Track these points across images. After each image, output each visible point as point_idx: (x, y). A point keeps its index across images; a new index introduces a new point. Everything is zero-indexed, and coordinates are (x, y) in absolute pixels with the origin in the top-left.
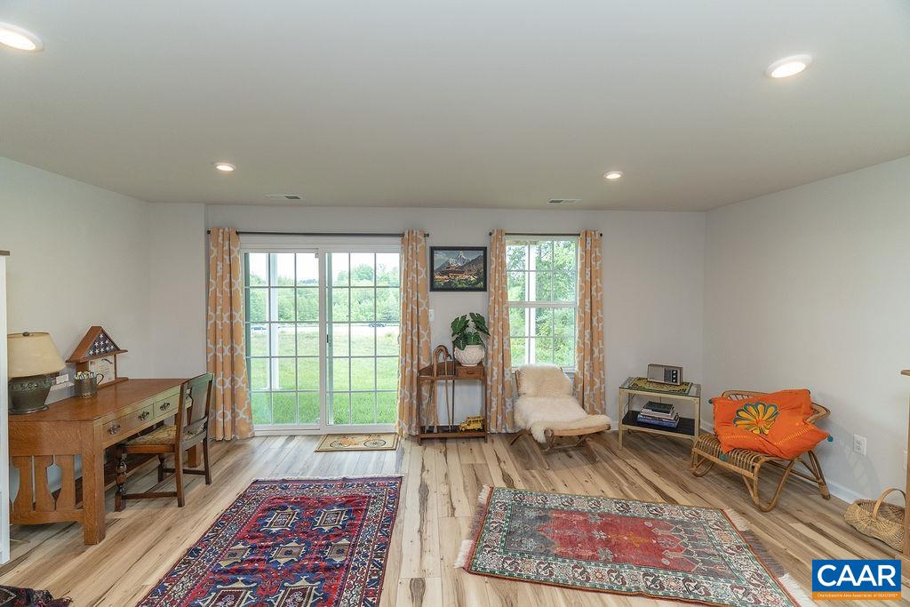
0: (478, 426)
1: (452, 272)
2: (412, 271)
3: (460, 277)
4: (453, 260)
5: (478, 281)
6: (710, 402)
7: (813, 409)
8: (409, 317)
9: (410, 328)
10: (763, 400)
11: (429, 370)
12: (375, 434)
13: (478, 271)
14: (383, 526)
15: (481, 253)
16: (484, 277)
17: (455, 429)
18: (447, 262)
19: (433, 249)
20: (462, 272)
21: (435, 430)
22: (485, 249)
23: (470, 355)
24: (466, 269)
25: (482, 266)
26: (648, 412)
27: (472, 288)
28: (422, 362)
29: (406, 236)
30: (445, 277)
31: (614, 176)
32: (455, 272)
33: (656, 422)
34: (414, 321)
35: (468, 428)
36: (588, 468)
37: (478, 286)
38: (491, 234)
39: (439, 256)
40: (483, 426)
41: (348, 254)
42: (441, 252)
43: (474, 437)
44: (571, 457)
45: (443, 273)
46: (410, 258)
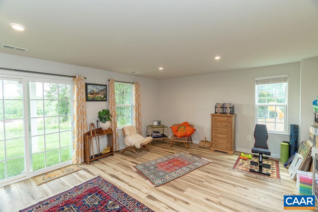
0: (109, 151)
1: (95, 94)
2: (80, 93)
3: (98, 96)
4: (95, 89)
5: (105, 97)
6: (170, 128)
7: (190, 126)
8: (79, 112)
9: (80, 117)
10: (181, 125)
11: (89, 134)
12: (63, 168)
13: (104, 93)
14: (117, 191)
15: (105, 87)
16: (106, 96)
17: (101, 154)
18: (93, 90)
19: (87, 85)
20: (98, 94)
21: (94, 157)
22: (106, 86)
23: (105, 125)
24: (100, 93)
25: (105, 92)
26: (155, 134)
27: (102, 100)
28: (85, 131)
29: (77, 77)
30: (92, 96)
31: (161, 69)
32: (96, 94)
33: (157, 136)
34: (82, 113)
35: (106, 152)
36: (149, 153)
37: (104, 99)
38: (109, 80)
39: (90, 87)
40: (111, 150)
41: (42, 83)
42: (90, 86)
43: (108, 156)
44: (142, 152)
45: (91, 94)
46: (79, 87)
